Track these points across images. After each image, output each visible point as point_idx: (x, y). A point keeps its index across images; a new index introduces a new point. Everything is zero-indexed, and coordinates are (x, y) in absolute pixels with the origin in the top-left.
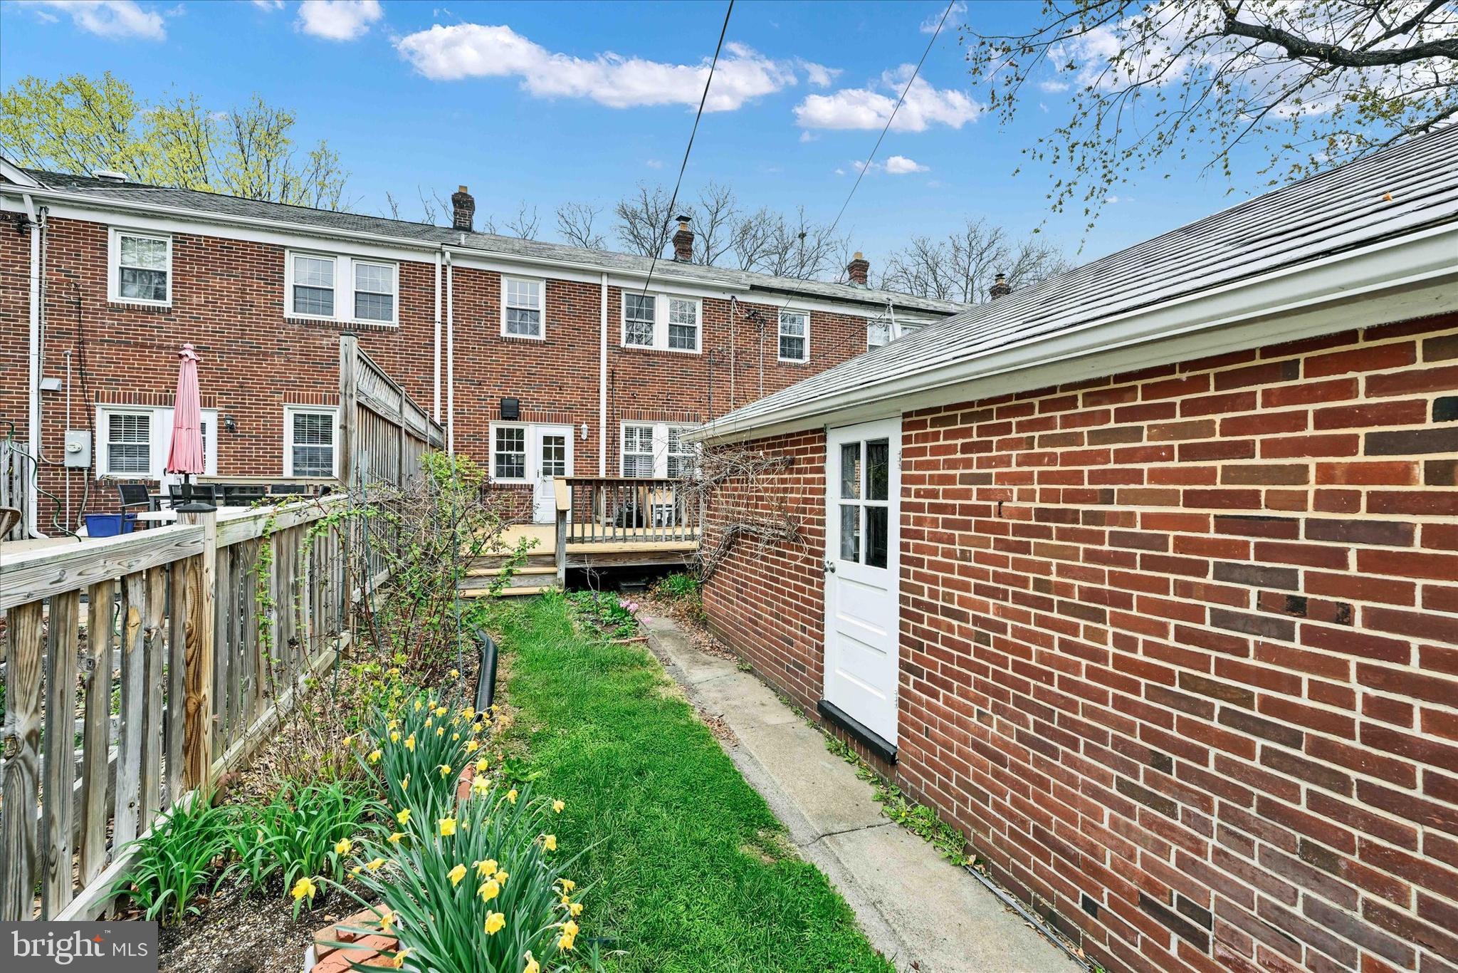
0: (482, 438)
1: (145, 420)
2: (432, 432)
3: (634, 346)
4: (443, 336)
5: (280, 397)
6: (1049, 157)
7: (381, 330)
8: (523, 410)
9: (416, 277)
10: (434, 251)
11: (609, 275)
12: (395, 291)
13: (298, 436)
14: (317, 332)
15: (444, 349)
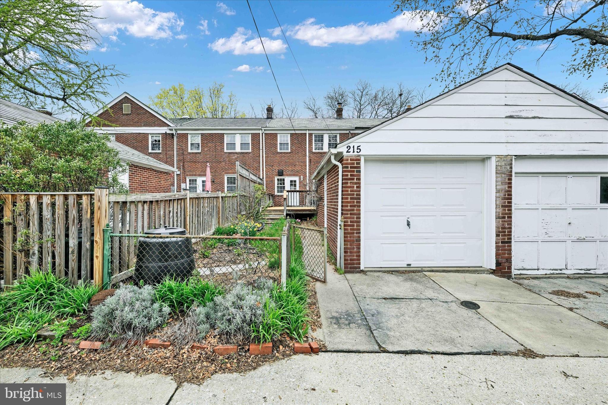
0: (273, 182)
1: (196, 180)
2: (259, 180)
3: (317, 151)
4: (263, 153)
5: (224, 173)
6: (440, 80)
7: (247, 153)
8: (284, 173)
9: (255, 137)
10: (259, 129)
11: (309, 130)
12: (250, 142)
13: (228, 183)
14: (232, 155)
15: (263, 157)
